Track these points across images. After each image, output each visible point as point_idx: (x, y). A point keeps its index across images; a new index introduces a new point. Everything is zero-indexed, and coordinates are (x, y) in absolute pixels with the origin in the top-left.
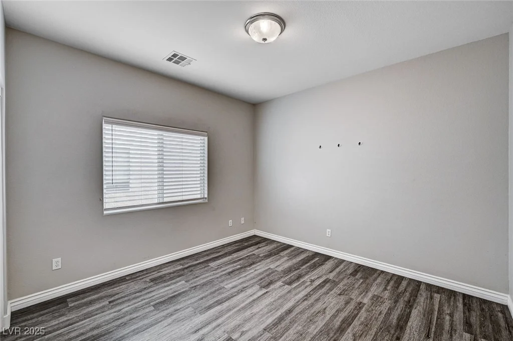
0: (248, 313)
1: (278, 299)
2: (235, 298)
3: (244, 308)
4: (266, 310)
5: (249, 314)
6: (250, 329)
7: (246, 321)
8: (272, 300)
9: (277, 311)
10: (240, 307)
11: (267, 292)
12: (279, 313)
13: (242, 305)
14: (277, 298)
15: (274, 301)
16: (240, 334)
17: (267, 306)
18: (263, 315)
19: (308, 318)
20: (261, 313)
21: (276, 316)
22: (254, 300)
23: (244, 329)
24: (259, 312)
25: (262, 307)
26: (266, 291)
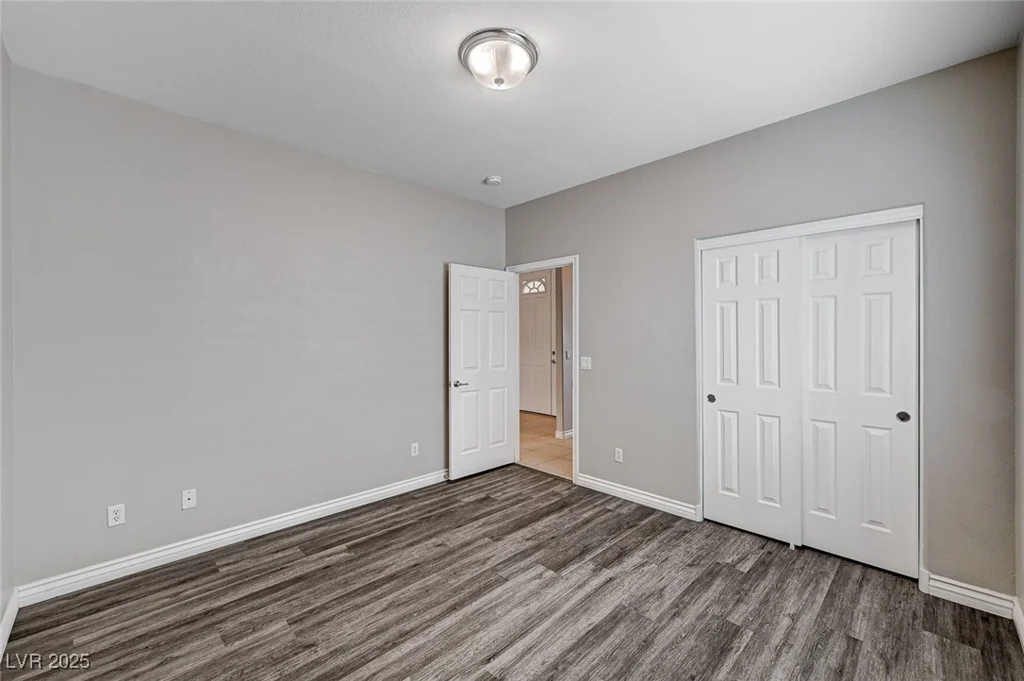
0: (534, 606)
1: (466, 637)
2: (569, 644)
3: (542, 616)
4: (499, 612)
5: (532, 605)
6: (529, 581)
7: (536, 593)
8: (481, 634)
9: (479, 610)
10: (551, 620)
11: (488, 661)
12: (476, 605)
13: (546, 624)
14: (469, 641)
15: (477, 631)
16: (544, 576)
17: (496, 620)
18: (507, 601)
19: (429, 595)
20: (509, 607)
21: (482, 599)
22: (523, 635)
23: (537, 581)
24: (513, 608)
25: (507, 617)
26: (488, 667)
